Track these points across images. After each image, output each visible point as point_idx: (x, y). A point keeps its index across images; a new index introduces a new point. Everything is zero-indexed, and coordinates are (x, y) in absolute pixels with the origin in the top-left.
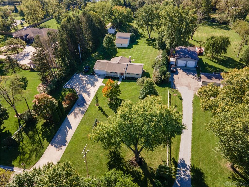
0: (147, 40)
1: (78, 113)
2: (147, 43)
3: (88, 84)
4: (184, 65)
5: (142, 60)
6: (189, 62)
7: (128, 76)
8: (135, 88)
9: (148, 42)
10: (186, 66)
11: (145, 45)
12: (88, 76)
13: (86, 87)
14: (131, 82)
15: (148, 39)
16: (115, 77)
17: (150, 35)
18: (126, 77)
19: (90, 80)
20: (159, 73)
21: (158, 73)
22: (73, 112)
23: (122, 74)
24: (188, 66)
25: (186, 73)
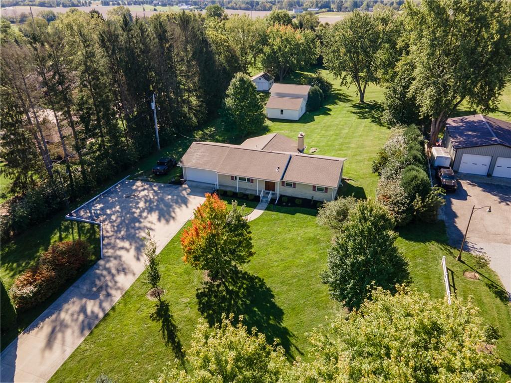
0: (355, 106)
1: (66, 326)
2: (354, 113)
3: (150, 210)
4: (482, 170)
5: (341, 150)
6: (502, 162)
7: (289, 192)
9: (358, 111)
10: (489, 175)
11: (349, 117)
12: (160, 188)
13: (140, 222)
14: (298, 215)
15: (359, 104)
16: (247, 195)
17: (362, 95)
18: (281, 196)
19: (161, 200)
20: (400, 190)
21: (396, 189)
23: (270, 186)
24: (497, 173)
25: (496, 198)
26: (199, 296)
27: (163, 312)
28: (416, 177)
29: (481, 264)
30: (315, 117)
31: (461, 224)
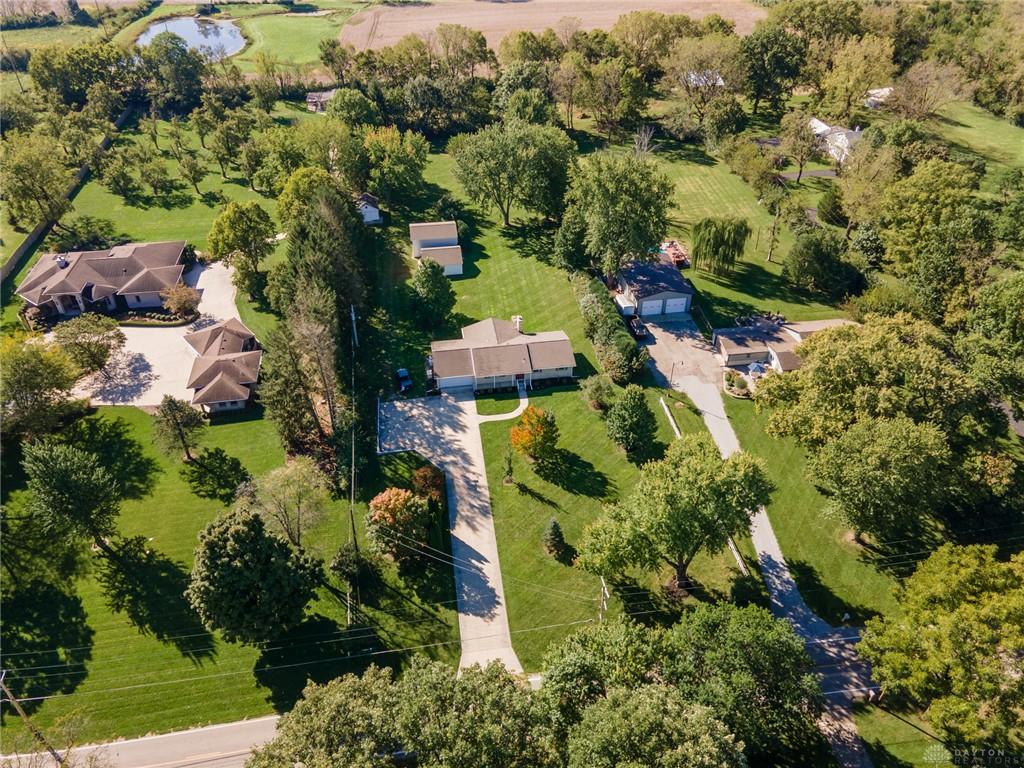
0: (504, 234)
1: (473, 517)
2: (512, 248)
3: (441, 426)
4: (658, 311)
5: (538, 312)
6: (670, 302)
7: (537, 376)
8: (575, 408)
9: (513, 242)
10: (663, 313)
11: (511, 257)
12: (422, 402)
13: (443, 438)
14: (554, 394)
15: (505, 228)
16: (506, 388)
17: (507, 216)
18: (533, 381)
19: (438, 414)
21: (615, 355)
22: (459, 516)
23: (520, 377)
24: (668, 310)
25: (673, 336)
26: (537, 472)
27: (523, 489)
28: (629, 344)
29: (683, 396)
30: (476, 263)
31: (661, 367)
